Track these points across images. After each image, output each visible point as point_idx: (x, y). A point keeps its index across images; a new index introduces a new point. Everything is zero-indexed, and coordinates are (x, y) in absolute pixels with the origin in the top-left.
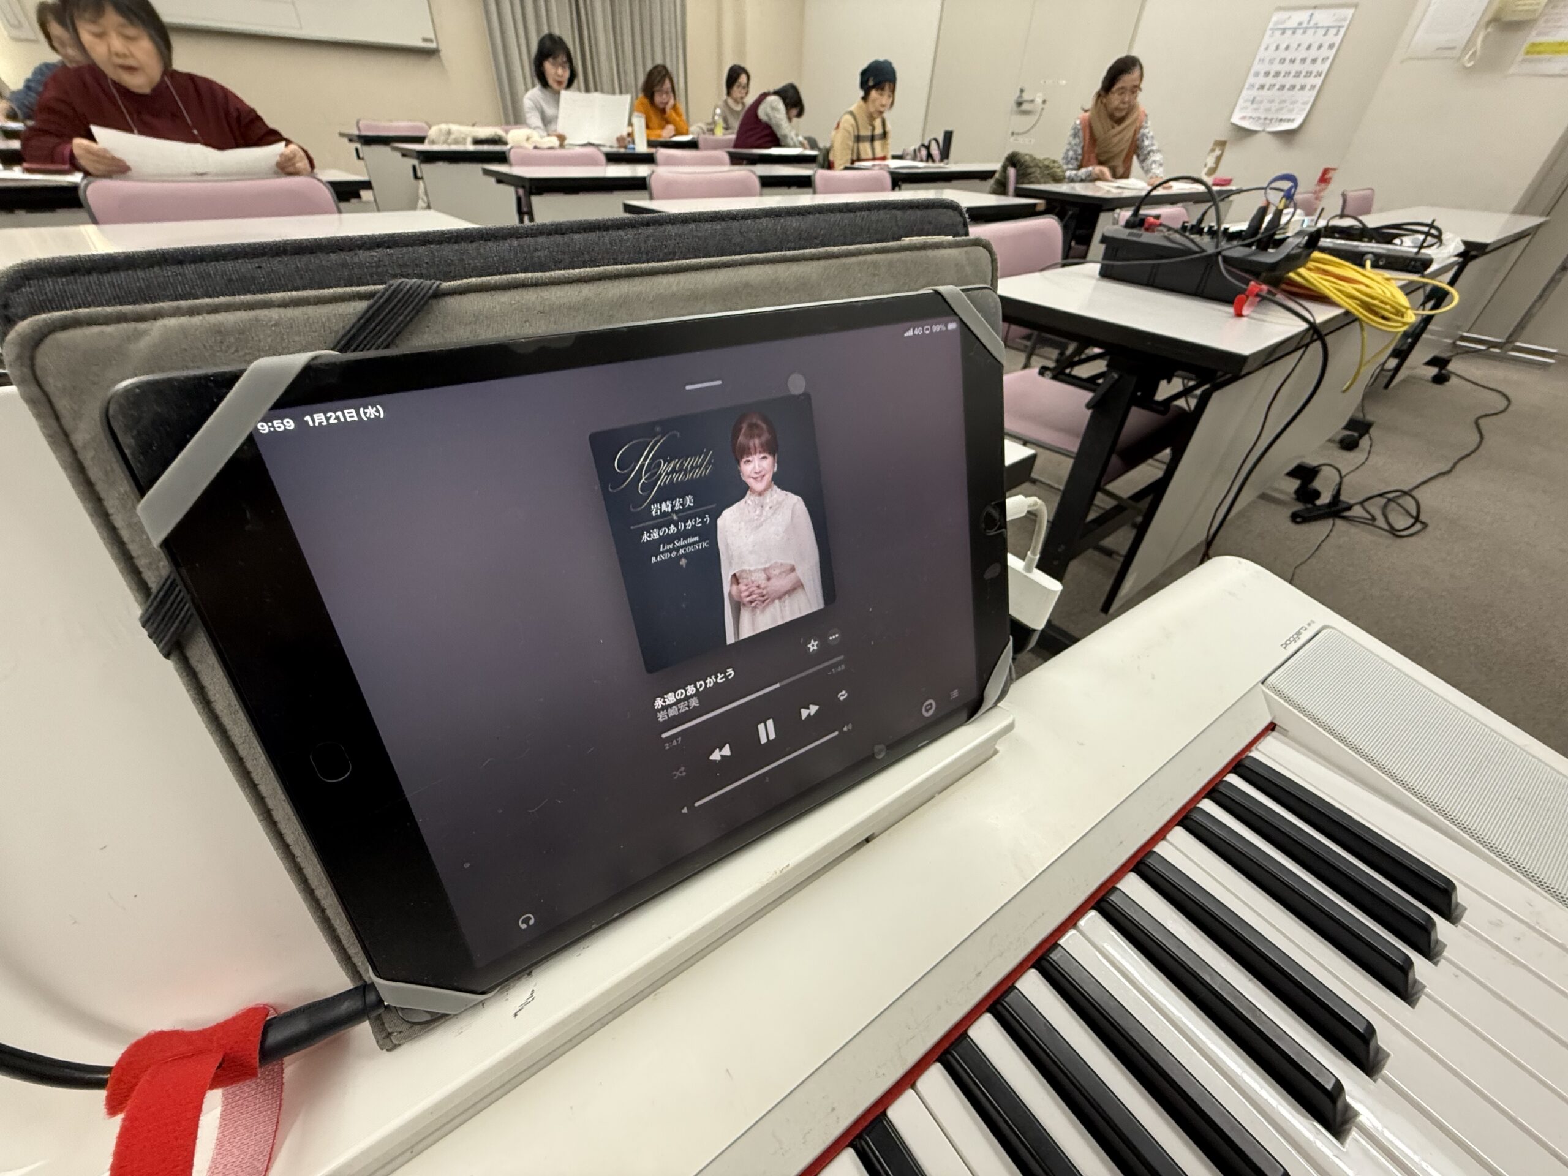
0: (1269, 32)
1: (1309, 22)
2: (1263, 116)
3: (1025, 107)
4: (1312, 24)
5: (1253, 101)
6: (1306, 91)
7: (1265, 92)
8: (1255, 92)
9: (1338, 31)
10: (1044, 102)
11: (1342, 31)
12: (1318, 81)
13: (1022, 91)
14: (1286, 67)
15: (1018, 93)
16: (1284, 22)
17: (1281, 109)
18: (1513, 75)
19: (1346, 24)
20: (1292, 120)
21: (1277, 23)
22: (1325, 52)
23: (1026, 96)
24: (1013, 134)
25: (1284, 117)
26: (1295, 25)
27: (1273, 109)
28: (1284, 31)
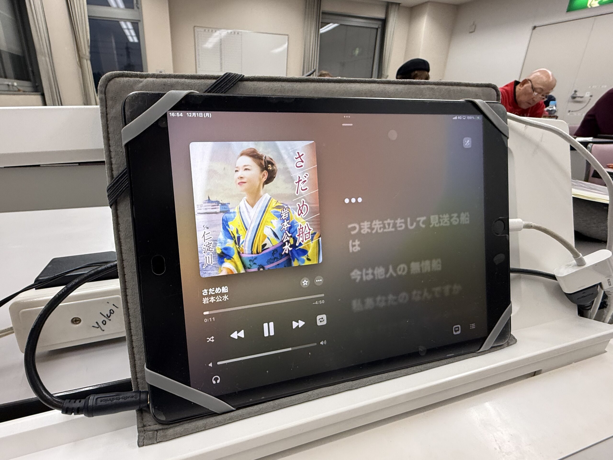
3: (577, 99)
10: (589, 96)
13: (576, 91)
15: (573, 93)
23: (578, 94)
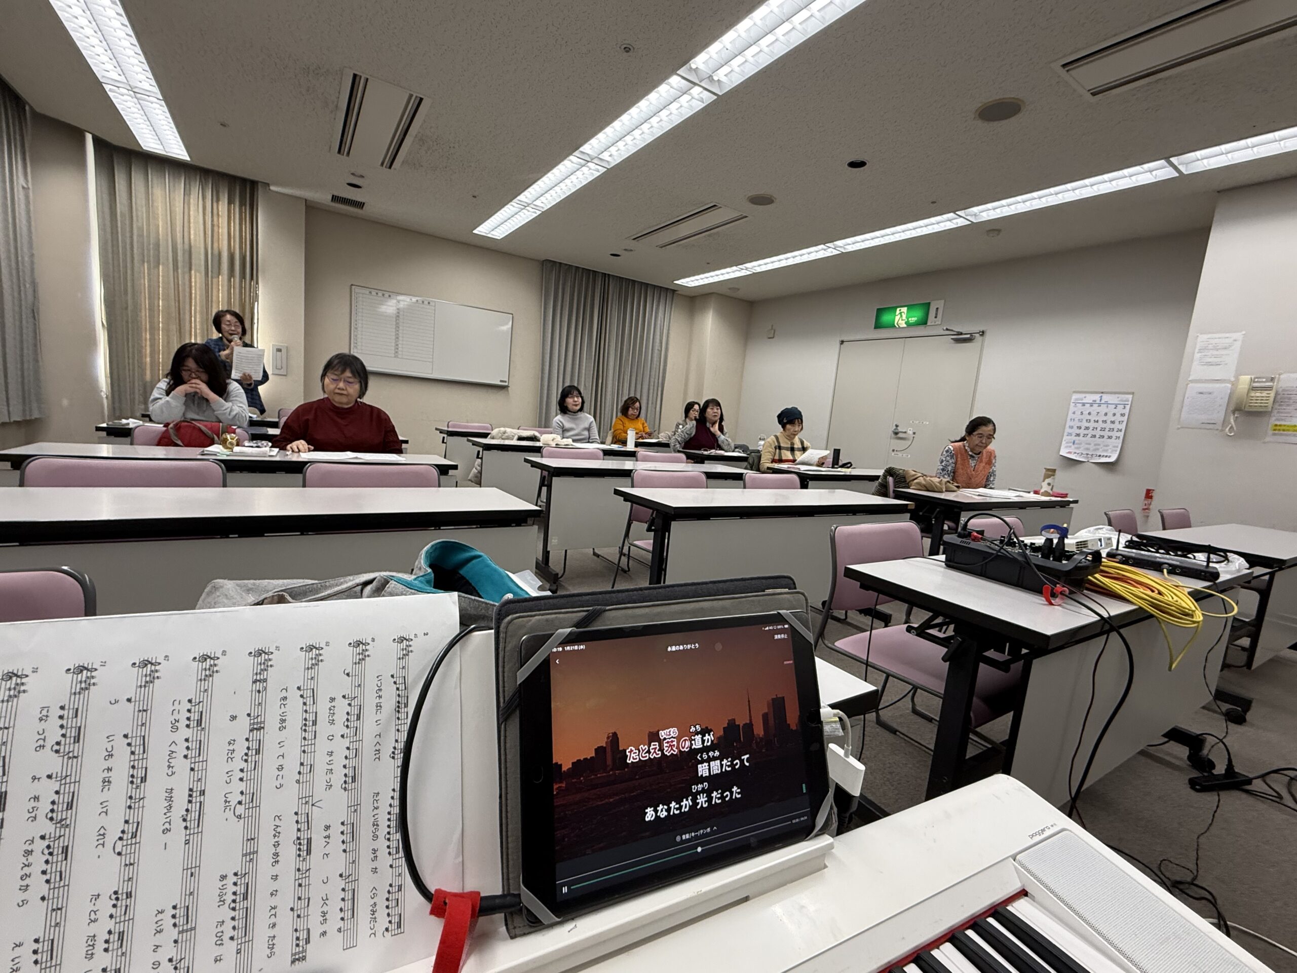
0: (1072, 405)
1: (1101, 400)
2: (1085, 452)
3: (900, 435)
4: (1103, 402)
5: (1074, 443)
6: (1113, 440)
7: (1081, 437)
8: (1073, 438)
9: (1125, 408)
10: (914, 433)
11: (1128, 407)
12: (1121, 434)
13: (897, 426)
14: (1092, 425)
15: (894, 427)
16: (1082, 400)
17: (1098, 449)
18: (1268, 442)
19: (1130, 403)
20: (1110, 457)
21: (1076, 399)
22: (1118, 418)
23: (900, 429)
24: (893, 450)
25: (1102, 454)
26: (1091, 402)
27: (1092, 449)
28: (1084, 404)
